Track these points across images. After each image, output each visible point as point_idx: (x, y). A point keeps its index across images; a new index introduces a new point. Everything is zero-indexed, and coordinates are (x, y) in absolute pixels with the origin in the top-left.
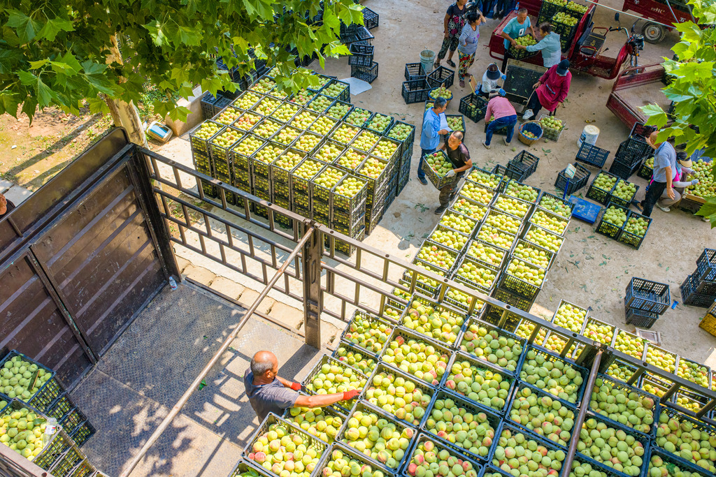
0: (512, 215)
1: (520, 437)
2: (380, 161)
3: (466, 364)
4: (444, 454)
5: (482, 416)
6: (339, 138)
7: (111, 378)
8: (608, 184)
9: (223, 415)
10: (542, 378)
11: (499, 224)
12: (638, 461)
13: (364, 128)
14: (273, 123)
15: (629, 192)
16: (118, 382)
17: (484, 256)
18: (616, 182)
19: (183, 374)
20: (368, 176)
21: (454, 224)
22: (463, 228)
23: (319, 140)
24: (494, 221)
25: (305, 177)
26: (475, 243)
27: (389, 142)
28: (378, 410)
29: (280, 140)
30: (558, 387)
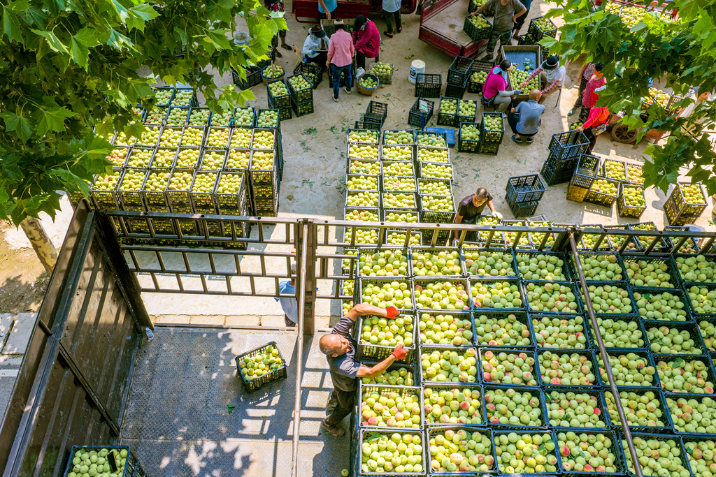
0: (401, 160)
1: (546, 320)
2: (265, 153)
3: (479, 284)
4: (503, 355)
5: (512, 317)
6: (215, 143)
7: (143, 440)
8: (452, 107)
9: (264, 424)
10: (534, 272)
11: (396, 172)
12: (628, 301)
13: (232, 126)
14: (142, 150)
15: (471, 108)
16: (151, 441)
17: (399, 204)
18: (457, 103)
19: (207, 407)
20: (262, 169)
21: (360, 185)
22: (369, 186)
23: (198, 151)
24: (390, 171)
25: (205, 191)
26: (386, 195)
27: (263, 132)
28: (437, 346)
29: (160, 164)
30: (550, 274)
